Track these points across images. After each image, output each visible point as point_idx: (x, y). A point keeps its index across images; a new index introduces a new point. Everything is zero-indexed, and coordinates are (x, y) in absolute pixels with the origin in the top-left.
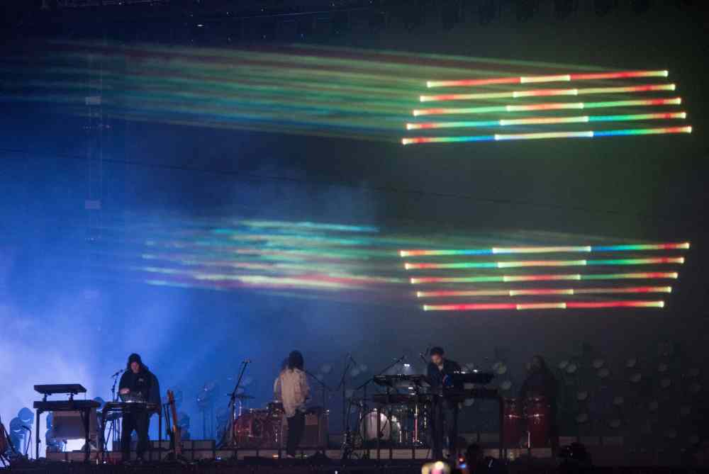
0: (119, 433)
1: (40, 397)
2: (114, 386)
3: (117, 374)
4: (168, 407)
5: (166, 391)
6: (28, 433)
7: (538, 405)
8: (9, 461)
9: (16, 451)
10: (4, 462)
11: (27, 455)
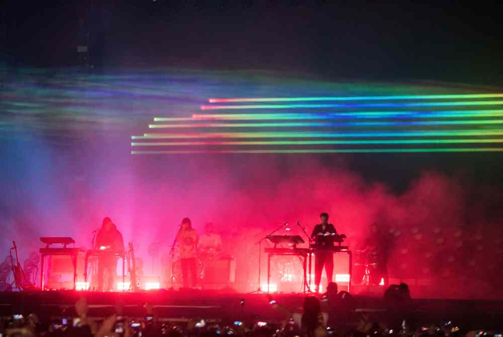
0: (96, 271)
1: (44, 245)
2: (93, 239)
3: (95, 231)
4: (129, 254)
5: (128, 244)
6: (35, 270)
7: (375, 257)
8: (23, 288)
9: (27, 281)
10: (19, 288)
11: (35, 284)
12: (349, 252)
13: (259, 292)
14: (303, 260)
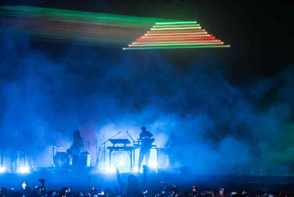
12: (157, 149)
13: (105, 173)
14: (130, 153)
